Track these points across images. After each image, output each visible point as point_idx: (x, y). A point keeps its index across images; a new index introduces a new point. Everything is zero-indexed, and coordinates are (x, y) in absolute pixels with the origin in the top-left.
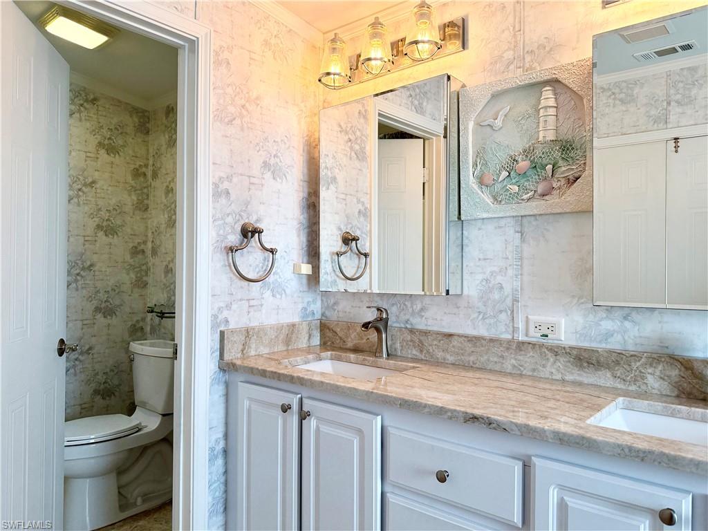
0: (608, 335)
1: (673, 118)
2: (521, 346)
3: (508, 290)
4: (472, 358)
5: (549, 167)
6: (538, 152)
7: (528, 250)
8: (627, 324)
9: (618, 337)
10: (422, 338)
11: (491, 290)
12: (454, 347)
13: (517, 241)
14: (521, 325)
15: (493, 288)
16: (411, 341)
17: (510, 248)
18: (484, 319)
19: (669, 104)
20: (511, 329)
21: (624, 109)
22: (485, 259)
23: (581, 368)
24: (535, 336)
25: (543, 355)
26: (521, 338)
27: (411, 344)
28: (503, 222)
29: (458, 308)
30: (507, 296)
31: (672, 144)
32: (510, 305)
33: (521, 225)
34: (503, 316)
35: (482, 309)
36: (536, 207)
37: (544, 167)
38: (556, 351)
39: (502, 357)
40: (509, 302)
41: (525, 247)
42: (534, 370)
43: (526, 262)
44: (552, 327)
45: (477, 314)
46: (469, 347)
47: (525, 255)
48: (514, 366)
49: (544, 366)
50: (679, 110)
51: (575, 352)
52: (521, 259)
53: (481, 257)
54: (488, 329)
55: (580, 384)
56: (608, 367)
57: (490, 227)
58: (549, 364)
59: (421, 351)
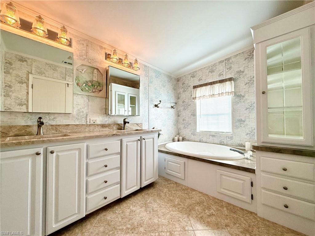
0: (106, 121)
1: (67, 79)
2: (90, 125)
3: (85, 112)
4: (76, 130)
5: (96, 86)
6: (94, 82)
7: (90, 104)
8: (109, 119)
9: (108, 121)
10: (57, 127)
11: (80, 112)
12: (70, 128)
13: (88, 101)
14: (88, 120)
15: (81, 112)
16: (52, 128)
17: (85, 102)
18: (78, 120)
19: (66, 75)
20: (86, 122)
21: (54, 72)
22: (78, 105)
23: (103, 128)
24: (92, 122)
25: (95, 126)
26: (89, 123)
27: (52, 129)
28: (83, 96)
29: (69, 117)
30: (85, 114)
31: (67, 85)
32: (85, 116)
33: (88, 98)
34: (83, 119)
35: (77, 117)
36: (92, 94)
37: (95, 86)
38: (98, 125)
39: (85, 128)
40: (85, 115)
41: (89, 103)
42: (93, 130)
43: (89, 106)
44: (96, 121)
45: (76, 119)
46: (75, 127)
47: (89, 104)
48: (88, 130)
49: (95, 129)
50: (69, 77)
51: (102, 125)
52: (88, 105)
53: (77, 104)
54: (79, 122)
55: (103, 131)
56: (108, 127)
57: (80, 97)
58: (96, 128)
59: (57, 131)
